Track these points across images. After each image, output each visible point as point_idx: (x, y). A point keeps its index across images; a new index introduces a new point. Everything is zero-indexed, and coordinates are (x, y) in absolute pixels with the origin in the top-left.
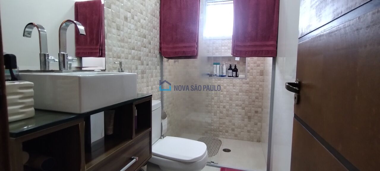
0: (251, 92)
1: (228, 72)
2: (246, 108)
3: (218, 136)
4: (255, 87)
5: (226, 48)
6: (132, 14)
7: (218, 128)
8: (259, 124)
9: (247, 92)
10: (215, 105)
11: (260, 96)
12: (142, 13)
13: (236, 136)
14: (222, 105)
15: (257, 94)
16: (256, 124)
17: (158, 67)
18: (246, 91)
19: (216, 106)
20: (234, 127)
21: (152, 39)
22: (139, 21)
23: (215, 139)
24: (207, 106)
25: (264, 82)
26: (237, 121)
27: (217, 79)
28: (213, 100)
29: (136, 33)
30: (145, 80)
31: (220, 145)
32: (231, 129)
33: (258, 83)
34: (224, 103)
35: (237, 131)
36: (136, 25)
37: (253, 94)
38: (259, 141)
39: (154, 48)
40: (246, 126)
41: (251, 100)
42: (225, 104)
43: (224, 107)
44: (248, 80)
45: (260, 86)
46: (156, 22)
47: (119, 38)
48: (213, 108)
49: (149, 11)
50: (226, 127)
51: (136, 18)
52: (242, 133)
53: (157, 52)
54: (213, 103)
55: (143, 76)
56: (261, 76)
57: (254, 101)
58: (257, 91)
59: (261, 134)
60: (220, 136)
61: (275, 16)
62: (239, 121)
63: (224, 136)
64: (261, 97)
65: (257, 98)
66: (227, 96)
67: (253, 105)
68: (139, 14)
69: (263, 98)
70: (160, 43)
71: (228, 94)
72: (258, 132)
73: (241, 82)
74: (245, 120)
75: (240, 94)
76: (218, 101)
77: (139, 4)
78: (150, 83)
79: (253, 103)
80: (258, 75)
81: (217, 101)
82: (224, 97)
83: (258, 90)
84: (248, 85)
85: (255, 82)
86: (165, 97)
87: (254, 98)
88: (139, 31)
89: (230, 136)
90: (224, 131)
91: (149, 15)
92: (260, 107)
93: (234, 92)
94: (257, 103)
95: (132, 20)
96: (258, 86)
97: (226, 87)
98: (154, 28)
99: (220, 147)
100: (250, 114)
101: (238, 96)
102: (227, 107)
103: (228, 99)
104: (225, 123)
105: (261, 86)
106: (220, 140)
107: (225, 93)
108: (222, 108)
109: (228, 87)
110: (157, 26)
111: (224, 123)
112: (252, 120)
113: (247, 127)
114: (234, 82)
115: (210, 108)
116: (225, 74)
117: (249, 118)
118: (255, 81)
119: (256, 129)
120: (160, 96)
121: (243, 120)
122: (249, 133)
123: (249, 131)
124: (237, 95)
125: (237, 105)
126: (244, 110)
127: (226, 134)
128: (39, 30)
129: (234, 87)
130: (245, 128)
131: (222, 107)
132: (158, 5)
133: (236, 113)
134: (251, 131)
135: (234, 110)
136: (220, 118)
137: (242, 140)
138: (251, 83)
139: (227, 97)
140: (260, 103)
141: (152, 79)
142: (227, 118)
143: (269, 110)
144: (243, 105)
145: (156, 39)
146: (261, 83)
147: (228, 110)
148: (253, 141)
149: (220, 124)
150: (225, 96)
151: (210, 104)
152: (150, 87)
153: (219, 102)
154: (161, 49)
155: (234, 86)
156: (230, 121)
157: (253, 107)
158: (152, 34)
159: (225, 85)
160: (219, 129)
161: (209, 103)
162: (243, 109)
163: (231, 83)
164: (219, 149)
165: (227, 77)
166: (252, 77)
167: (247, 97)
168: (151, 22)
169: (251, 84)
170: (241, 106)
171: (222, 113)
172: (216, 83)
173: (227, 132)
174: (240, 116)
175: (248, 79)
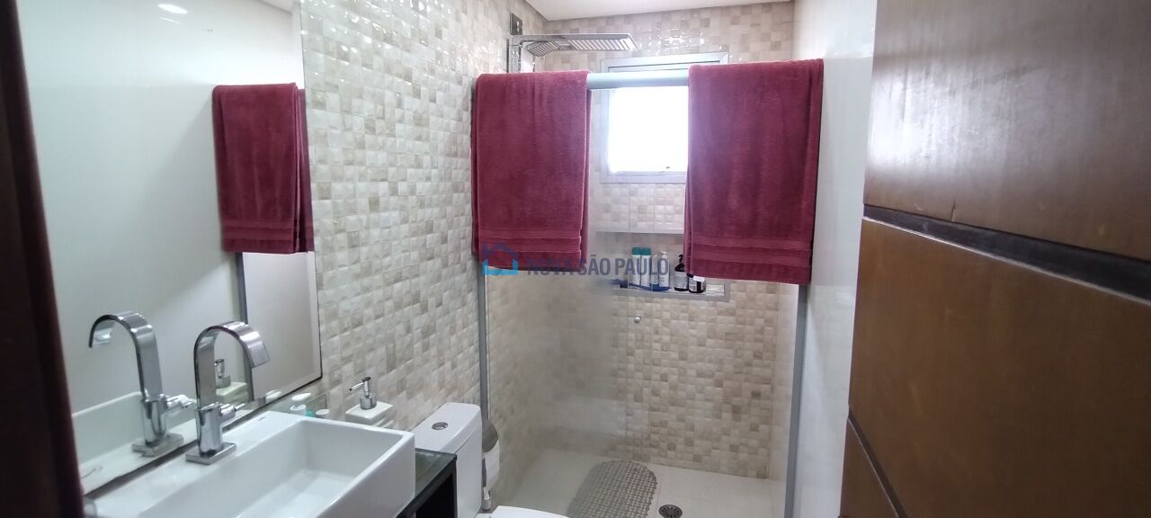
0: (742, 339)
1: (675, 278)
2: (726, 383)
3: (645, 458)
4: (752, 323)
5: (670, 208)
6: (390, 182)
7: (645, 436)
8: (763, 427)
9: (730, 337)
10: (639, 371)
11: (768, 351)
12: (419, 165)
13: (697, 459)
14: (657, 373)
15: (759, 346)
16: (754, 428)
17: (471, 297)
18: (728, 334)
19: (640, 375)
20: (690, 434)
21: (450, 227)
22: (413, 191)
23: (638, 467)
24: (615, 374)
25: (777, 310)
26: (701, 417)
27: (643, 299)
28: (630, 357)
29: (405, 228)
30: (433, 351)
31: (653, 493)
32: (682, 440)
33: (760, 313)
34: (665, 366)
35: (700, 446)
36: (402, 208)
37: (748, 344)
38: (762, 475)
39: (457, 249)
40: (726, 433)
41: (740, 360)
42: (665, 370)
43: (664, 378)
44: (732, 303)
45: (766, 321)
46: (462, 170)
47: (357, 268)
48: (630, 380)
49: (441, 146)
50: (670, 434)
51: (402, 187)
52: (715, 452)
53: (466, 254)
54: (631, 367)
55: (429, 342)
56: (772, 293)
57: (749, 364)
58: (758, 336)
59: (769, 455)
60: (652, 458)
61: (807, 168)
62: (708, 419)
63: (663, 460)
64: (770, 354)
65: (757, 355)
66: (672, 347)
67: (747, 373)
68: (410, 171)
69: (775, 356)
70: (476, 227)
71: (675, 343)
72: (761, 450)
73: (714, 308)
74: (724, 415)
75: (710, 342)
76: (647, 361)
77: (410, 144)
78: (447, 354)
79: (746, 369)
80: (760, 292)
81: (644, 361)
82: (663, 350)
83: (762, 331)
84: (732, 319)
85: (752, 311)
86: (492, 372)
87: (748, 354)
88: (414, 219)
89: (681, 459)
90: (664, 445)
91: (441, 160)
92: (767, 381)
93: (694, 336)
94: (757, 369)
95: (393, 199)
96: (760, 322)
97: (669, 322)
98: (456, 189)
99: (651, 498)
100: (738, 399)
101: (703, 348)
102: (673, 378)
103: (675, 355)
104: (666, 422)
105: (769, 322)
106: (652, 473)
107: (666, 338)
108: (657, 380)
109: (674, 322)
110: (465, 178)
111: (664, 424)
112: (744, 416)
113: (729, 435)
114: (693, 308)
115: (621, 380)
116: (665, 284)
117: (736, 411)
118: (752, 309)
119: (754, 443)
120: (478, 376)
121: (719, 417)
122: (734, 454)
123: (734, 448)
124: (700, 345)
125: (700, 375)
126: (720, 389)
127: (669, 452)
128: (132, 334)
129: (693, 323)
130: (724, 438)
131: (658, 377)
132: (467, 116)
133: (698, 396)
134: (741, 447)
135: (691, 388)
136: (652, 409)
137: (716, 471)
138: (739, 312)
139: (673, 351)
140: (767, 372)
141: (453, 339)
142: (672, 408)
143: (790, 391)
144: (718, 373)
145: (463, 219)
146: (769, 314)
147: (674, 388)
148: (745, 475)
149: (653, 424)
150: (665, 348)
151: (623, 369)
152: (448, 365)
153: (647, 364)
154: (476, 242)
155: (691, 319)
156: (681, 419)
157: (747, 380)
158: (449, 209)
159: (667, 315)
160: (649, 438)
161: (622, 365)
162: (719, 384)
163: (683, 312)
164: (648, 509)
165: (672, 290)
166: (743, 295)
167: (730, 352)
168: (446, 177)
169: (741, 316)
170: (711, 376)
171: (658, 395)
172: (639, 309)
173: (672, 447)
174: (710, 405)
175: (731, 301)
